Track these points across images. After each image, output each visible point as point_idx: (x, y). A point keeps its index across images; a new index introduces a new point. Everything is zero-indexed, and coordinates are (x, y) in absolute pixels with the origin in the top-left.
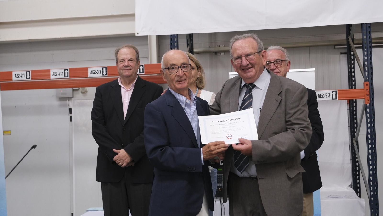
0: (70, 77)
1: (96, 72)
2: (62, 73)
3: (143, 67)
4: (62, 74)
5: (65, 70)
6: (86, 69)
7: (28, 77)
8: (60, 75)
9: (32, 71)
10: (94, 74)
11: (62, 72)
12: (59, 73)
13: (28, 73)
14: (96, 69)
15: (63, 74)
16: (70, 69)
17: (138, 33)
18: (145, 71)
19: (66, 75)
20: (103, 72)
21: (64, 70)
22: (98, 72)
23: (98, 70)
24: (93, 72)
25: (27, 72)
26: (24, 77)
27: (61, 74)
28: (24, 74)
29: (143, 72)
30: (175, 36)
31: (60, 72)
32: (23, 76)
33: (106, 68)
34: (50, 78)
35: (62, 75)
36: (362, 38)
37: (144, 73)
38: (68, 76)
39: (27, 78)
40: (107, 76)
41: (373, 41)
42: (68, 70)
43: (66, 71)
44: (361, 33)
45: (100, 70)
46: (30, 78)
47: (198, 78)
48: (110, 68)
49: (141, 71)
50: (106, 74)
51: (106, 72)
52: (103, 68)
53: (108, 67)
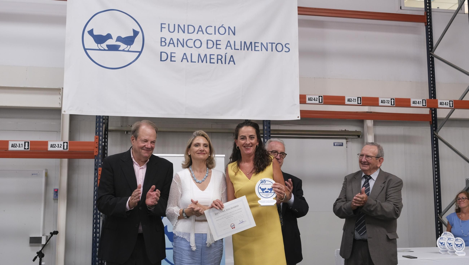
1: (17, 145)
3: (67, 144)
6: (7, 142)
10: (15, 148)
14: (18, 143)
17: (64, 111)
18: (69, 148)
20: (25, 146)
22: (19, 146)
23: (19, 144)
24: (14, 146)
33: (28, 142)
36: (262, 129)
37: (68, 150)
40: (29, 150)
41: (271, 132)
44: (262, 124)
45: (22, 144)
48: (33, 143)
49: (65, 148)
50: (28, 149)
51: (28, 146)
52: (25, 143)
53: (30, 141)
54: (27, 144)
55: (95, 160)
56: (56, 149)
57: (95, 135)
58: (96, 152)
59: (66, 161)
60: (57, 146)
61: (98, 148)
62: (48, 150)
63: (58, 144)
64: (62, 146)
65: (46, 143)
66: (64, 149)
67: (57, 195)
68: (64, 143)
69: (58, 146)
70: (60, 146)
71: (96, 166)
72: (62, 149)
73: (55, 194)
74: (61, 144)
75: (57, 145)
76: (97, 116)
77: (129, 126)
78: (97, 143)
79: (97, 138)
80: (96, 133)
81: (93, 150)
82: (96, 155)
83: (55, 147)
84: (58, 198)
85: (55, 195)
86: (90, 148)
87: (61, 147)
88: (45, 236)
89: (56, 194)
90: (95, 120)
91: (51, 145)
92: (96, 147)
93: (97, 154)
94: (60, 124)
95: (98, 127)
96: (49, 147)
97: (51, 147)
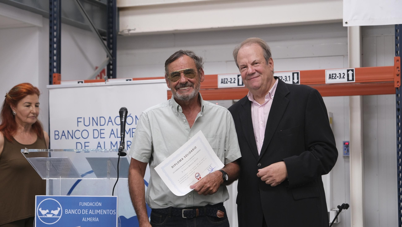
2: (234, 80)
3: (352, 73)
4: (235, 82)
8: (231, 83)
11: (234, 78)
12: (230, 80)
15: (236, 81)
17: (346, 23)
18: (355, 78)
19: (241, 83)
20: (293, 79)
21: (237, 76)
22: (286, 79)
23: (286, 77)
27: (232, 81)
33: (298, 73)
34: (217, 86)
35: (234, 83)
37: (354, 81)
45: (289, 77)
48: (304, 74)
49: (350, 78)
50: (298, 82)
51: (298, 79)
52: (293, 74)
53: (301, 72)
54: (296, 75)
55: (397, 95)
56: (338, 81)
57: (394, 56)
58: (398, 82)
59: (357, 99)
60: (338, 77)
61: (400, 75)
62: (326, 83)
63: (340, 74)
64: (346, 76)
65: (322, 73)
66: (348, 80)
67: (348, 151)
68: (348, 71)
69: (340, 76)
70: (342, 76)
71: (398, 105)
72: (345, 80)
73: (345, 149)
74: (344, 73)
75: (338, 75)
76: (396, 25)
78: (398, 67)
79: (398, 60)
80: (397, 52)
81: (392, 80)
82: (398, 87)
83: (336, 77)
84: (349, 155)
85: (346, 151)
86: (388, 76)
87: (344, 78)
88: (334, 212)
89: (347, 149)
90: (394, 34)
91: (330, 75)
92: (398, 75)
93: (400, 85)
94: (347, 44)
95: (399, 43)
96: (327, 79)
97: (330, 79)
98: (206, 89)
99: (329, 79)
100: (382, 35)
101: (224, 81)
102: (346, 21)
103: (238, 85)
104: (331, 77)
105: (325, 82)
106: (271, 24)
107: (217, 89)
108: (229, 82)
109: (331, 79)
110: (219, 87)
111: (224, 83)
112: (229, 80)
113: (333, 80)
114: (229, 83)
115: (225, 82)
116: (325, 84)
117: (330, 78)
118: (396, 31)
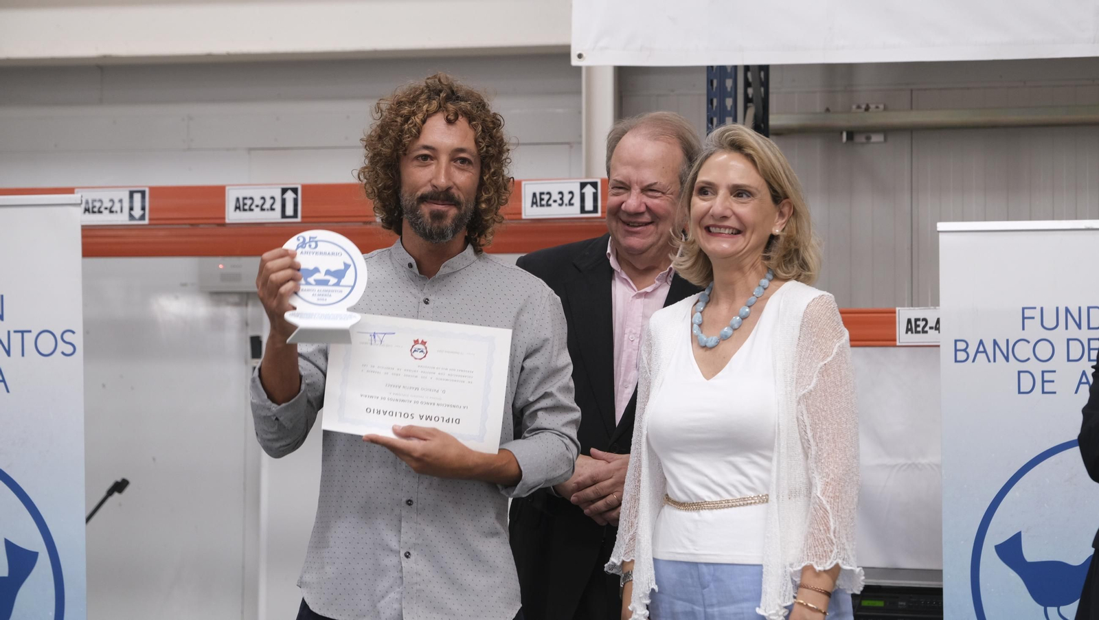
0: (302, 217)
2: (272, 201)
3: (594, 191)
4: (274, 207)
5: (284, 191)
7: (137, 212)
8: (262, 210)
9: (152, 189)
11: (273, 198)
12: (260, 202)
13: (137, 197)
15: (278, 206)
16: (305, 187)
17: (580, 56)
18: (602, 207)
19: (289, 211)
21: (279, 192)
25: (132, 194)
26: (121, 211)
27: (267, 206)
28: (121, 201)
29: (595, 210)
30: (729, 70)
31: (263, 198)
32: (117, 207)
34: (224, 218)
35: (272, 209)
37: (599, 214)
38: (295, 216)
39: (131, 217)
42: (295, 191)
43: (290, 196)
46: (142, 218)
47: (773, 238)
49: (589, 205)
56: (555, 212)
60: (555, 201)
62: (523, 217)
63: (561, 193)
64: (577, 200)
66: (583, 210)
68: (583, 185)
69: (561, 199)
70: (566, 200)
72: (575, 212)
74: (571, 193)
75: (556, 196)
77: (859, 107)
83: (551, 202)
87: (571, 204)
90: (705, 92)
91: (535, 195)
94: (580, 113)
95: (715, 116)
96: (526, 206)
97: (535, 206)
98: (192, 225)
99: (532, 206)
100: (673, 91)
101: (245, 204)
102: (578, 52)
103: (284, 215)
104: (537, 200)
105: (520, 214)
106: (376, 52)
107: (224, 225)
108: (257, 206)
109: (537, 206)
110: (227, 221)
111: (245, 210)
112: (258, 202)
113: (542, 208)
114: (259, 209)
115: (247, 207)
116: (521, 219)
117: (534, 203)
118: (710, 84)
